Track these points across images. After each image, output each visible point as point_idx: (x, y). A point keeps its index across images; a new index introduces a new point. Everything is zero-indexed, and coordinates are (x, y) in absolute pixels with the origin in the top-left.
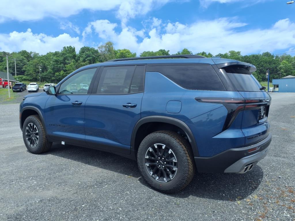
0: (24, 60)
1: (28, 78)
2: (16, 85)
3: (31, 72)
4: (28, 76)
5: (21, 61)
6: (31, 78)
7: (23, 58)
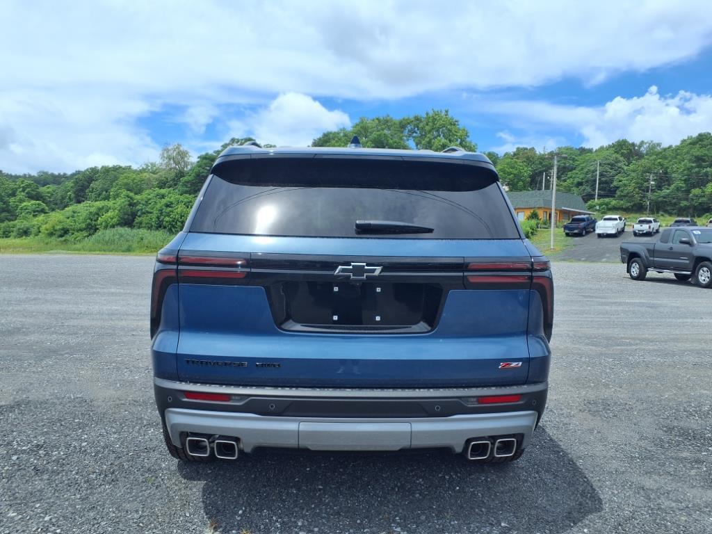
0: (620, 161)
1: (622, 203)
3: (630, 189)
4: (622, 200)
5: (612, 165)
6: (629, 204)
7: (616, 158)
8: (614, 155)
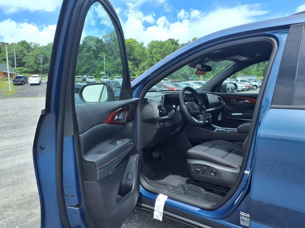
0: (24, 50)
1: (29, 70)
2: (17, 77)
3: (32, 63)
4: (29, 68)
5: (21, 52)
6: (32, 70)
8: (21, 48)
